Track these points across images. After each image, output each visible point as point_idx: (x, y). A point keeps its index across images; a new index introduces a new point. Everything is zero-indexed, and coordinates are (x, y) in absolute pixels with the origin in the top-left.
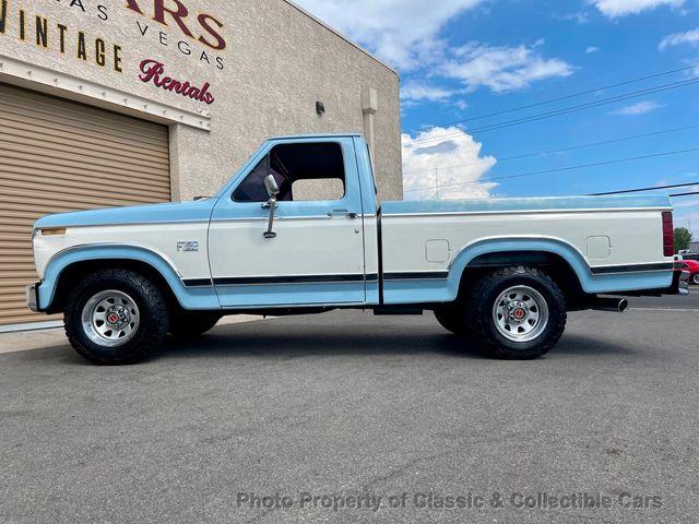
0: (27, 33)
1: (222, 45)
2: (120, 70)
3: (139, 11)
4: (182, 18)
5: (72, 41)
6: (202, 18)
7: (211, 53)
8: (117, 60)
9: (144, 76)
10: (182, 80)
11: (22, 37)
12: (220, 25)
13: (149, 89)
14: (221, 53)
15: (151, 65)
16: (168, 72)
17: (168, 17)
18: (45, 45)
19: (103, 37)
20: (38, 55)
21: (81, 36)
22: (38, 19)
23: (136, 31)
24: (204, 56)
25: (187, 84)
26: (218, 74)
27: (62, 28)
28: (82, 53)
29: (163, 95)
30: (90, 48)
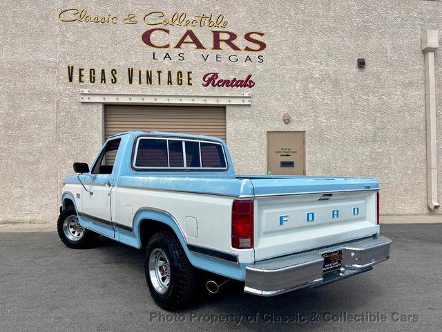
0: (142, 80)
1: (263, 46)
2: (191, 84)
3: (204, 48)
4: (233, 42)
5: (164, 77)
6: (247, 37)
7: (253, 55)
8: (189, 79)
9: (205, 83)
10: (231, 78)
11: (140, 83)
12: (262, 35)
13: (210, 90)
14: (261, 53)
15: (210, 76)
16: (221, 77)
17: (222, 45)
18: (151, 83)
19: (181, 69)
20: (148, 90)
21: (169, 73)
22: (147, 72)
23: (201, 60)
24: (248, 58)
25: (235, 79)
26: (259, 67)
27: (159, 72)
28: (170, 82)
29: (217, 91)
30: (174, 77)
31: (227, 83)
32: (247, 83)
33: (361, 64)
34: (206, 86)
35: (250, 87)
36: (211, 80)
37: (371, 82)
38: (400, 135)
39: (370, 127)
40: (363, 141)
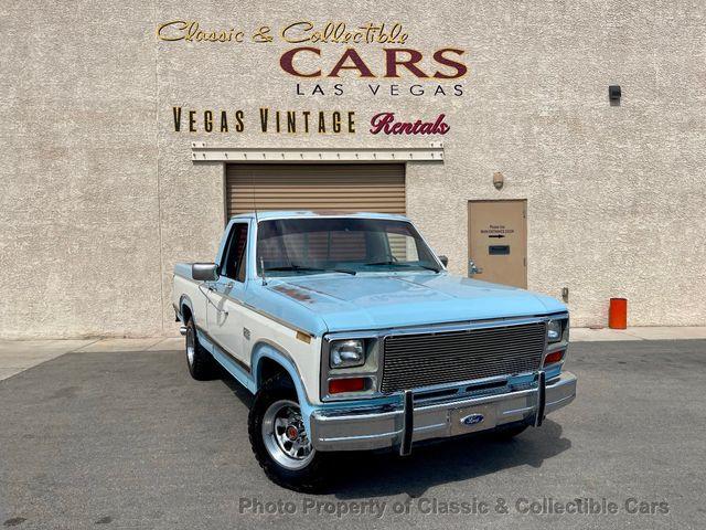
0: (281, 126)
1: (462, 70)
2: (353, 131)
3: (372, 75)
4: (416, 64)
5: (314, 121)
6: (438, 57)
7: (448, 84)
8: (351, 123)
9: (374, 129)
10: (413, 120)
11: (278, 131)
12: (460, 52)
13: (383, 140)
14: (460, 80)
15: (382, 118)
16: (399, 118)
17: (400, 70)
18: (294, 131)
19: (339, 109)
20: (290, 140)
21: (321, 114)
22: (289, 113)
23: (369, 93)
24: (440, 90)
25: (419, 122)
26: (457, 102)
27: (306, 114)
28: (322, 128)
29: (393, 140)
30: (328, 121)
31: (408, 128)
32: (439, 127)
33: (615, 94)
34: (375, 133)
35: (443, 133)
36: (384, 124)
37: (631, 122)
38: (675, 203)
39: (628, 191)
40: (617, 213)
